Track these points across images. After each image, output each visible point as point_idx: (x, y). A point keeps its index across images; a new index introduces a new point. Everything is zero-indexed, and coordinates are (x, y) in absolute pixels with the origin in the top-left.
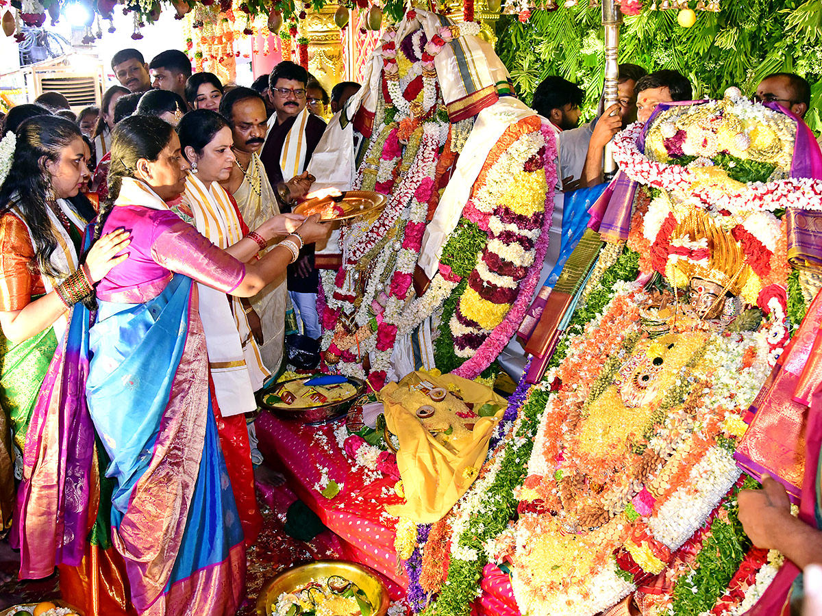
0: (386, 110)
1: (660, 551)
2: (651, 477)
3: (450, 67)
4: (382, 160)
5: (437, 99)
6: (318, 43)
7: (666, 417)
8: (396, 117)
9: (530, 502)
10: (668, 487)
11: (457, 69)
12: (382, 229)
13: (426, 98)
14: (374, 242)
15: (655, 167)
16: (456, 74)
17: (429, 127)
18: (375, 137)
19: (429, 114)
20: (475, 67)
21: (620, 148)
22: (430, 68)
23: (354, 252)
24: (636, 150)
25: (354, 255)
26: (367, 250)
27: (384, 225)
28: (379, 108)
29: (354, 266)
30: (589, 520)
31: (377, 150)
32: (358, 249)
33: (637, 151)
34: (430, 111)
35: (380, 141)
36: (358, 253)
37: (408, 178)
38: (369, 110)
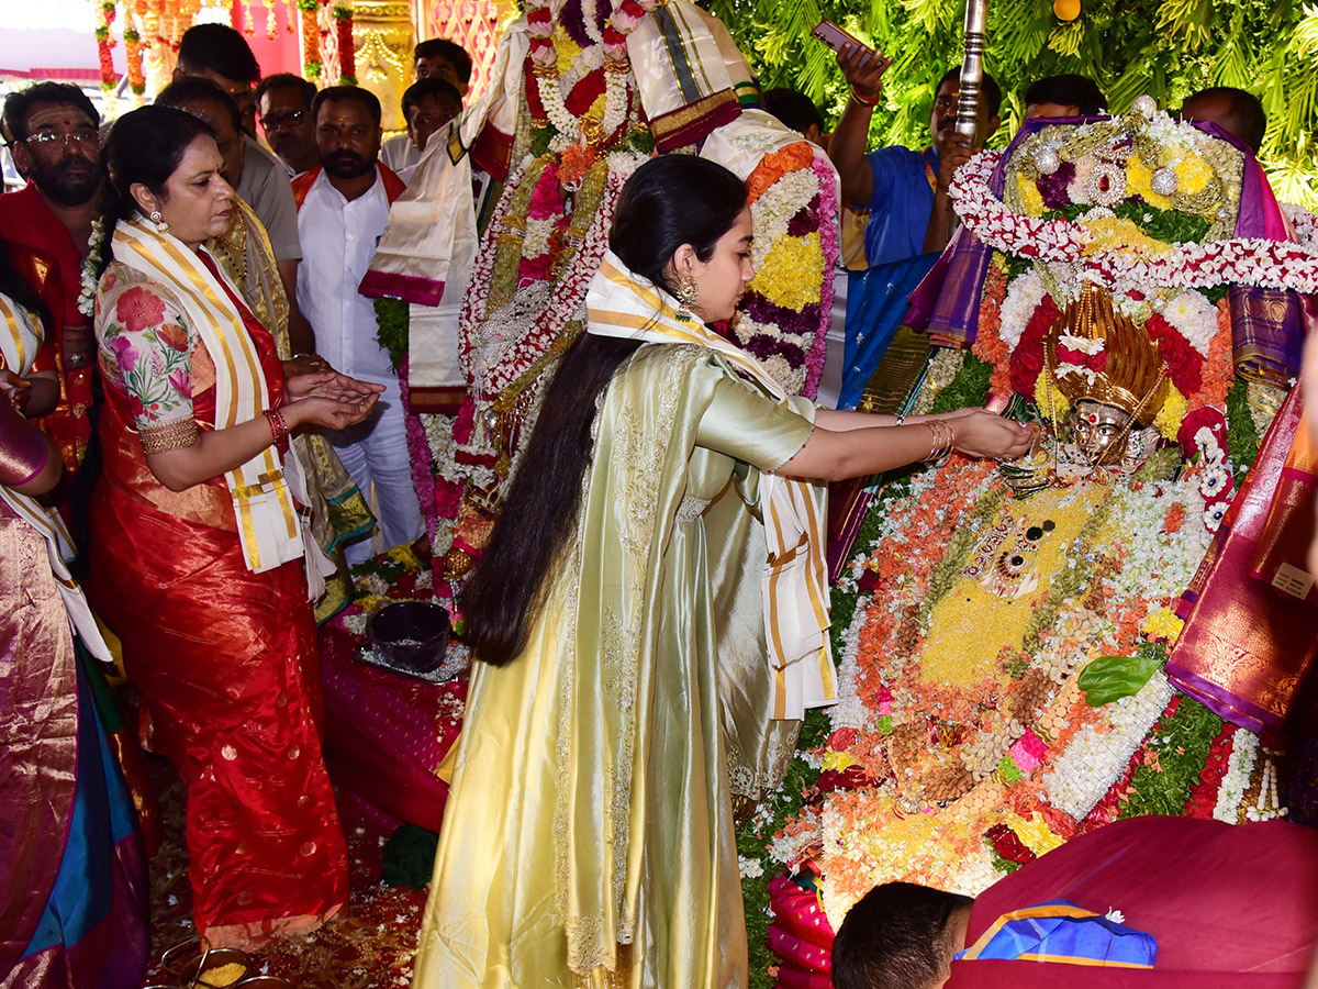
0: (534, 131)
1: (1061, 823)
2: (1039, 713)
3: (655, 56)
4: (529, 219)
5: (628, 112)
6: (370, 20)
7: (1058, 617)
8: (552, 145)
9: (841, 771)
10: (1066, 725)
11: (667, 59)
12: (544, 338)
13: (610, 110)
14: (529, 360)
15: (1023, 224)
16: (665, 68)
17: (618, 160)
18: (514, 178)
19: (614, 138)
20: (698, 57)
21: (965, 192)
22: (618, 56)
23: (494, 380)
24: (990, 196)
25: (494, 385)
26: (517, 375)
27: (547, 331)
28: (520, 127)
29: (491, 403)
30: (942, 788)
31: (522, 202)
32: (501, 374)
33: (992, 198)
34: (616, 133)
35: (525, 185)
36: (501, 381)
37: (586, 248)
38: (503, 130)
